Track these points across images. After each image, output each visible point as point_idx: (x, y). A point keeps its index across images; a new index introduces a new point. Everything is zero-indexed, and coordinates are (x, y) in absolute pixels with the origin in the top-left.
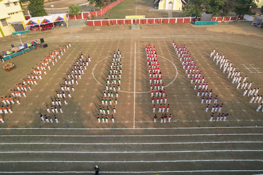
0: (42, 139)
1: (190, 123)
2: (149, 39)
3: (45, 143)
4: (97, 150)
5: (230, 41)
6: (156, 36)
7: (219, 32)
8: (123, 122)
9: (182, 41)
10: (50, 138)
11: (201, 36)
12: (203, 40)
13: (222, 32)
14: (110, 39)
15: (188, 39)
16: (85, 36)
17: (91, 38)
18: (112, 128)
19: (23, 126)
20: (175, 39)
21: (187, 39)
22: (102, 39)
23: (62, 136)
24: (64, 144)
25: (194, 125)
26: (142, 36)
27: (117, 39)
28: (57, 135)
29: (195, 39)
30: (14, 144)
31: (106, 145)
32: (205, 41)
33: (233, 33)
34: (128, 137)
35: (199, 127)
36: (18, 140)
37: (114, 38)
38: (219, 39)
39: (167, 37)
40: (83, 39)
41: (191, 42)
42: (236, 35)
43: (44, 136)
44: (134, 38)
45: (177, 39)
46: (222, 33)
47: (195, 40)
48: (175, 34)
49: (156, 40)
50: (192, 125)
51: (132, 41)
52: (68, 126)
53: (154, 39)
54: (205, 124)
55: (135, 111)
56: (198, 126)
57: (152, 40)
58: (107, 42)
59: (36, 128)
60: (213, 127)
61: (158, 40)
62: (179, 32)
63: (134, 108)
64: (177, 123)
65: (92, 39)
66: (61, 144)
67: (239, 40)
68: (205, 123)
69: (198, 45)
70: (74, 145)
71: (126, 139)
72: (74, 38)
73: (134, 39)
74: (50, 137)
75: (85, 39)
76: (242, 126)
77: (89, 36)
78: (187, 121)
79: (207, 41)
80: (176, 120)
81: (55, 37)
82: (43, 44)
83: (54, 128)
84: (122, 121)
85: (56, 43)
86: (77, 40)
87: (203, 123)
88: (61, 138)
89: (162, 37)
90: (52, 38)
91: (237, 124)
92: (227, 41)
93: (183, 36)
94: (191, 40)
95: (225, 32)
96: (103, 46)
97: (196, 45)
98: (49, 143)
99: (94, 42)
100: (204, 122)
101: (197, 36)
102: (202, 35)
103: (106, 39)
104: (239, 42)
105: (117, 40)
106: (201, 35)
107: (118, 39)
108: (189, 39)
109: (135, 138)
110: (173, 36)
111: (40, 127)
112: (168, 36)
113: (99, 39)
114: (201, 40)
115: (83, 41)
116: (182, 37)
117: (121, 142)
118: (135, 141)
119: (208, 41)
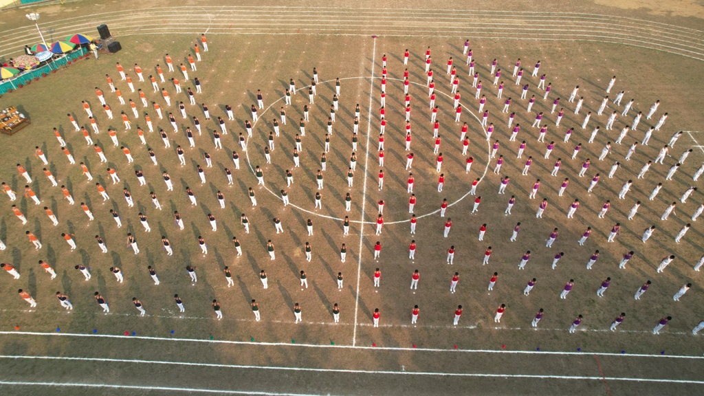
0: (97, 370)
1: (515, 334)
2: (415, 29)
3: (106, 383)
5: (658, 42)
6: (436, 20)
7: (627, 8)
8: (323, 323)
9: (512, 41)
10: (120, 367)
11: (570, 22)
12: (574, 37)
13: (635, 11)
14: (302, 27)
15: (530, 32)
16: (230, 13)
17: (248, 22)
18: (293, 342)
19: (46, 327)
20: (491, 31)
21: (527, 32)
22: (280, 27)
23: (153, 363)
24: (158, 388)
25: (525, 342)
26: (395, 19)
27: (323, 27)
28: (141, 358)
29: (552, 32)
30: (20, 383)
32: (580, 43)
33: (670, 12)
34: (336, 376)
35: (538, 350)
36: (33, 373)
37: (314, 22)
38: (623, 36)
39: (470, 25)
40: (222, 24)
41: (538, 46)
42: (680, 20)
43: (104, 360)
44: (373, 23)
45: (499, 31)
46: (635, 13)
47: (552, 37)
48: (492, 15)
49: (436, 34)
50: (518, 343)
51: (366, 35)
52: (172, 332)
53: (428, 29)
54: (555, 341)
55: (360, 287)
56: (536, 348)
57: (426, 33)
58: (293, 37)
59: (82, 332)
60: (579, 350)
61: (442, 34)
62: (506, 8)
63: (359, 275)
64: (476, 332)
65: (250, 27)
66: (151, 388)
67: (686, 39)
68: (556, 337)
69: (560, 57)
70: (186, 395)
71: (330, 381)
72: (197, 22)
73: (372, 28)
74: (121, 365)
75: (230, 27)
76: (662, 353)
77: (241, 13)
78: (504, 328)
79: (586, 42)
80: (474, 325)
81: (142, 15)
82: (108, 41)
83: (134, 334)
84: (320, 320)
85: (146, 38)
86: (207, 27)
87: (552, 335)
88: (152, 370)
89: (455, 25)
90: (134, 20)
91: (649, 345)
92: (646, 45)
93: (517, 22)
94: (538, 37)
95: (646, 9)
96: (280, 52)
97: (551, 55)
98: (116, 386)
99: (253, 37)
100: (553, 331)
101: (558, 23)
102: (572, 19)
103: (288, 27)
104: (686, 48)
105: (322, 32)
106: (570, 19)
107: (326, 27)
108: (534, 32)
109: (354, 379)
110: (486, 21)
111: (95, 332)
112: (472, 19)
113: (269, 27)
114: (568, 37)
115: (222, 31)
116: (512, 26)
117: (315, 390)
118: (353, 389)
119: (590, 43)
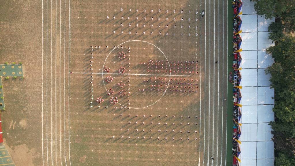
4: (213, 93)
18: (200, 88)
26: (54, 64)
31: (210, 89)
43: (205, 120)
45: (63, 23)
47: (68, 3)
49: (67, 49)
50: (199, 46)
51: (70, 76)
52: (199, 110)
53: (62, 51)
54: (199, 39)
56: (200, 43)
57: (67, 53)
59: (200, 127)
61: (67, 46)
62: (39, 15)
64: (197, 54)
65: (63, 124)
69: (85, 5)
70: (210, 104)
71: (207, 80)
72: (58, 146)
75: (63, 131)
76: (201, 21)
78: (196, 48)
83: (200, 117)
85: (74, 161)
86: (63, 141)
88: (206, 111)
93: (54, 13)
94: (67, 8)
97: (83, 7)
98: (209, 116)
100: (197, 39)
103: (63, 108)
105: (67, 94)
108: (63, 9)
112: (52, 32)
117: (209, 82)
118: (209, 76)
